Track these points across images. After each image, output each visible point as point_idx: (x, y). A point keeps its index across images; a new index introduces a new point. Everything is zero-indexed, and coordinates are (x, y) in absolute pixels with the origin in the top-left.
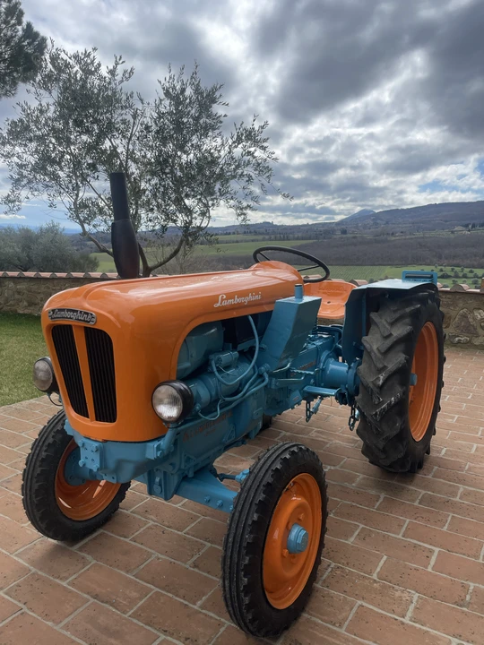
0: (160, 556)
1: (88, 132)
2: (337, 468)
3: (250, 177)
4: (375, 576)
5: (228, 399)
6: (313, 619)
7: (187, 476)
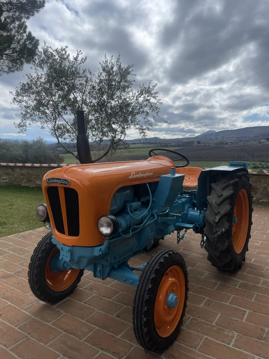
0: (99, 311)
1: (62, 89)
2: (194, 268)
3: (147, 113)
4: (214, 324)
5: (136, 227)
6: (181, 344)
7: (114, 267)
